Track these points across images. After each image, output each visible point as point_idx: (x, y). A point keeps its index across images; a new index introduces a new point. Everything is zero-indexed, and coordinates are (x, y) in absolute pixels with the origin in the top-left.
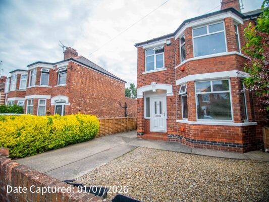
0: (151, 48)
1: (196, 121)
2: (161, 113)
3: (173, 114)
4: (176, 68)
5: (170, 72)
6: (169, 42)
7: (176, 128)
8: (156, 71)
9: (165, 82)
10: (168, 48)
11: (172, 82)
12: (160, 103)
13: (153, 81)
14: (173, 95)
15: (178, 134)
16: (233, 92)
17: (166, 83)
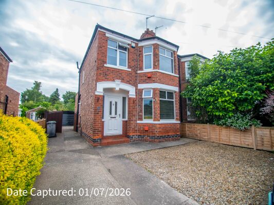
0: (114, 41)
1: (159, 121)
2: (116, 114)
3: (134, 115)
4: (138, 72)
5: (133, 74)
6: (134, 45)
7: (137, 129)
8: (119, 68)
9: (128, 82)
10: (132, 50)
11: (135, 85)
12: (116, 103)
13: (117, 79)
14: (135, 97)
15: (138, 134)
16: (176, 101)
17: (130, 84)
